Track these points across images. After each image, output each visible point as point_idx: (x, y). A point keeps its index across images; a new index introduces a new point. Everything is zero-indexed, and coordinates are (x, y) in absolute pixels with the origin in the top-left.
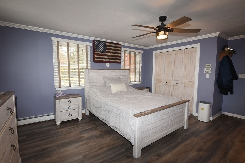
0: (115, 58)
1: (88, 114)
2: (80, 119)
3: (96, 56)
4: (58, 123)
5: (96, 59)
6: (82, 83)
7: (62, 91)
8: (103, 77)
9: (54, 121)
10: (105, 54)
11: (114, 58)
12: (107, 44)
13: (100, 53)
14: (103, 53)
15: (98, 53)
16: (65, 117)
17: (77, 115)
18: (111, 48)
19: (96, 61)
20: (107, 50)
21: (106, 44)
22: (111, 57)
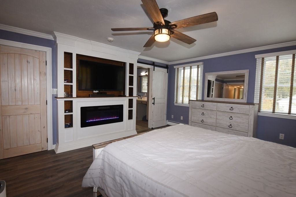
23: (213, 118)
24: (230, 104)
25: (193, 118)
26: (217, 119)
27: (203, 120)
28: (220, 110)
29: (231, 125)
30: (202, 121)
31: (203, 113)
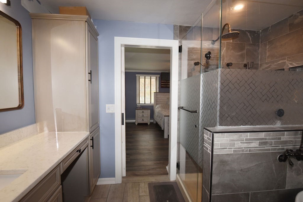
1: (155, 123)
2: (149, 124)
3: (162, 84)
4: (136, 124)
5: (162, 86)
6: (153, 102)
7: (140, 106)
8: (167, 98)
9: (134, 123)
13: (166, 81)
15: (164, 81)
16: (140, 121)
17: (148, 121)
19: (162, 87)
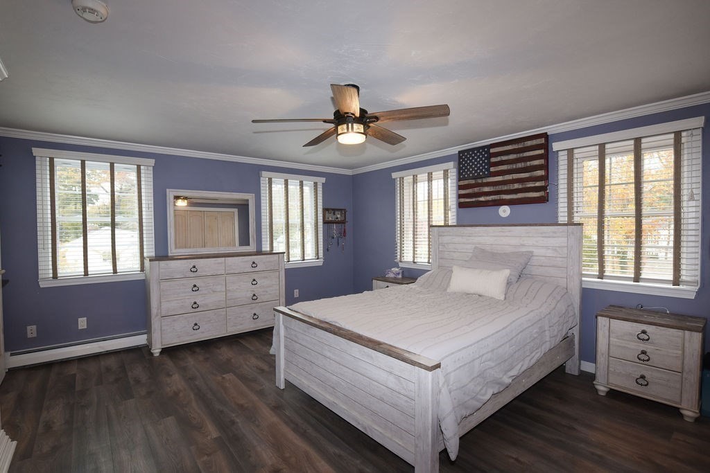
0: (520, 187)
3: (461, 192)
5: (462, 200)
10: (485, 180)
11: (516, 186)
12: (492, 151)
13: (473, 182)
14: (480, 181)
15: (466, 182)
18: (504, 158)
19: (461, 204)
20: (492, 169)
21: (488, 152)
22: (505, 188)
23: (220, 292)
24: (250, 257)
25: (165, 306)
26: (229, 290)
27: (195, 303)
28: (232, 271)
29: (254, 295)
30: (195, 305)
31: (195, 286)
